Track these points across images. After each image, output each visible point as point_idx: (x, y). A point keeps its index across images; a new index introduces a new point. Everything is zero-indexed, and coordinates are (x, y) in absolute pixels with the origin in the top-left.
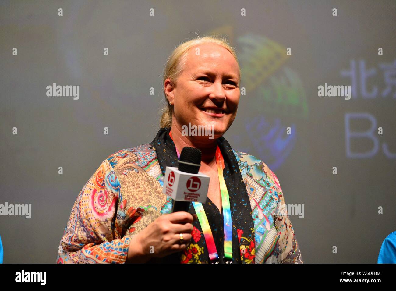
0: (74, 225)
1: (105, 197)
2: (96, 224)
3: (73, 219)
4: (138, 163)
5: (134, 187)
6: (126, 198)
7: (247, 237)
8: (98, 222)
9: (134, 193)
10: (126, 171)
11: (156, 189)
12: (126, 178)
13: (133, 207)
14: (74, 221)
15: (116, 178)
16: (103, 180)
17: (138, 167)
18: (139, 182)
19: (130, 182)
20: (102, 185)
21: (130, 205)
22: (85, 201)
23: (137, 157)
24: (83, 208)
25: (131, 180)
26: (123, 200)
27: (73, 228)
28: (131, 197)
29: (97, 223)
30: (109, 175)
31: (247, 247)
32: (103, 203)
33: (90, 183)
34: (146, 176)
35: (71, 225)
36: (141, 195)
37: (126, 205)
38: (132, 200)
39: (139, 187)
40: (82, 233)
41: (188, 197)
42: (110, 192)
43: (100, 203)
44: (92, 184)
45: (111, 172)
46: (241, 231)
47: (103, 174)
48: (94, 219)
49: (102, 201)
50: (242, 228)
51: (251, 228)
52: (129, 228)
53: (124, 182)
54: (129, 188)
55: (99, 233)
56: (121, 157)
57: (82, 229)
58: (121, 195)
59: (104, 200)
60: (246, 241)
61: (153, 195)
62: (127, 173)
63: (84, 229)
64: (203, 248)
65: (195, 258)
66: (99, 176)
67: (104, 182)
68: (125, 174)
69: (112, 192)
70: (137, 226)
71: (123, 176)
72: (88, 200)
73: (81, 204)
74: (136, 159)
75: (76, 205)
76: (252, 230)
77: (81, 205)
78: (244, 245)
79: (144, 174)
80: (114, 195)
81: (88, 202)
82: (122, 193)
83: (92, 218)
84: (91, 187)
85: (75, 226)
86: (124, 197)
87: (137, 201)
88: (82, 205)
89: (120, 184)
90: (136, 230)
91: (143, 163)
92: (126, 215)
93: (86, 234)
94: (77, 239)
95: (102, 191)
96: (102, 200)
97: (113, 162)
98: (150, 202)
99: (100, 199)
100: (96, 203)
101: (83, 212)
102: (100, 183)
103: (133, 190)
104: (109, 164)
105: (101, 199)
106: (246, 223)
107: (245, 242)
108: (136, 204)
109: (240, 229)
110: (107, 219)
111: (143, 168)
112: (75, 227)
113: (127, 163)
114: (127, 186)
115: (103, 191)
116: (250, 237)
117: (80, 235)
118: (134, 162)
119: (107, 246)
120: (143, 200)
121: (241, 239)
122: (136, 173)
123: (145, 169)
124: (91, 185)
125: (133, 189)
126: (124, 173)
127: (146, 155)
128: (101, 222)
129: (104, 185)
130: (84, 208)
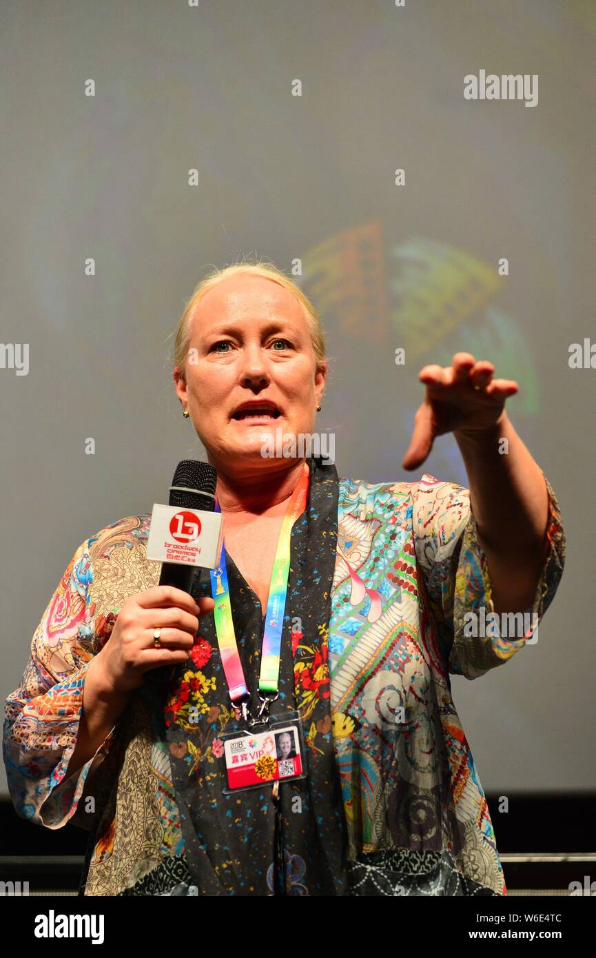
1: (65, 605)
2: (45, 657)
4: (137, 531)
5: (115, 578)
6: (96, 601)
7: (309, 646)
10: (110, 550)
11: (151, 574)
12: (106, 563)
13: (103, 614)
15: (87, 566)
16: (70, 574)
17: (134, 539)
18: (126, 568)
21: (100, 612)
23: (142, 523)
25: (114, 566)
26: (90, 606)
29: (46, 653)
30: (79, 563)
31: (308, 665)
32: (60, 614)
34: (141, 552)
38: (105, 602)
39: (123, 577)
41: (175, 554)
42: (75, 595)
43: (57, 615)
45: (84, 557)
48: (43, 648)
51: (321, 624)
53: (100, 572)
55: (52, 671)
58: (88, 598)
59: (63, 609)
60: (308, 653)
62: (111, 554)
64: (214, 679)
65: (194, 699)
67: (70, 577)
69: (79, 595)
71: (102, 560)
74: (137, 525)
76: (322, 630)
78: (302, 661)
79: (139, 550)
80: (83, 601)
83: (40, 647)
86: (93, 600)
89: (93, 577)
92: (93, 632)
93: (38, 677)
96: (60, 609)
102: (66, 581)
103: (111, 583)
104: (87, 544)
106: (310, 616)
107: (304, 656)
108: (108, 607)
110: (62, 641)
111: (141, 539)
115: (65, 594)
116: (315, 644)
117: (30, 682)
121: (298, 649)
122: (127, 551)
125: (112, 581)
126: (105, 554)
128: (52, 649)
129: (69, 583)
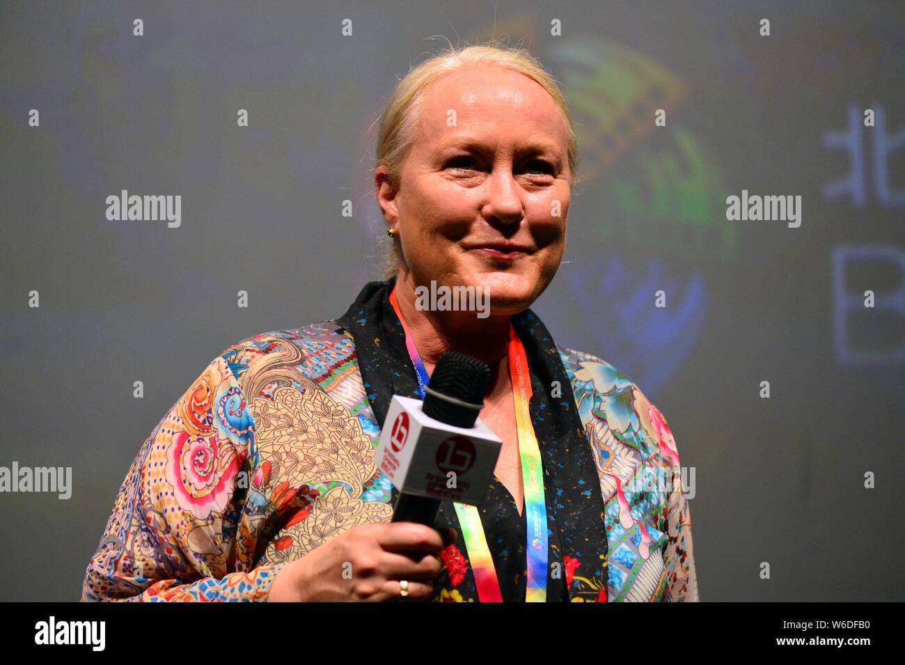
0: (122, 528)
1: (211, 456)
2: (183, 526)
3: (121, 510)
4: (303, 368)
5: (291, 430)
6: (271, 459)
7: (589, 579)
8: (188, 519)
9: (291, 444)
10: (271, 387)
11: (352, 438)
12: (270, 406)
13: (288, 483)
14: (125, 516)
15: (243, 405)
16: (207, 409)
17: (304, 379)
18: (304, 418)
19: (282, 417)
20: (204, 421)
21: (281, 478)
22: (156, 464)
23: (302, 353)
24: (149, 483)
25: (284, 411)
26: (261, 464)
27: (122, 535)
28: (284, 456)
29: (185, 523)
30: (224, 398)
31: (588, 601)
32: (205, 470)
33: (172, 418)
34: (325, 403)
35: (114, 525)
36: (309, 451)
37: (269, 476)
38: (287, 465)
39: (306, 431)
40: (143, 548)
42: (223, 443)
43: (197, 469)
44: (178, 420)
45: (231, 390)
46: (574, 560)
47: (209, 394)
48: (179, 513)
49: (201, 465)
50: (578, 554)
51: (601, 553)
52: (276, 538)
53: (264, 417)
54: (277, 434)
55: (188, 549)
56: (257, 349)
57: (145, 538)
58: (255, 450)
59: (209, 462)
60: (588, 587)
61: (341, 452)
62: (274, 393)
63: (148, 538)
66: (196, 399)
67: (210, 415)
68: (267, 396)
69: (231, 443)
70: (297, 533)
71: (262, 400)
72: (164, 461)
73: (146, 471)
74: (298, 357)
75: (133, 475)
76: (604, 561)
77: (147, 475)
78: (581, 595)
79: (318, 397)
80: (236, 450)
81: (164, 465)
82: (259, 446)
83: (173, 510)
84: (173, 426)
85: (126, 529)
86: (265, 456)
87: (300, 467)
88: (149, 474)
89: (254, 422)
90: (295, 543)
91: (316, 368)
92: (270, 503)
93: (154, 551)
94: (129, 565)
95: (203, 440)
96: (202, 461)
97: (236, 362)
98: (333, 470)
99: (197, 458)
100: (185, 468)
101: (149, 492)
102: (199, 417)
103: (288, 437)
104: (226, 368)
105: (201, 459)
106: (587, 540)
107: (583, 590)
108: (295, 474)
109: (572, 557)
110: (213, 514)
111: (316, 381)
112: (127, 533)
113: (275, 367)
114: (272, 427)
115: (207, 439)
116: (598, 578)
117: (139, 553)
118: (293, 365)
119: (209, 589)
120: (314, 464)
121: (574, 581)
122: (298, 394)
123: (323, 384)
124: (174, 421)
125: (289, 434)
126: (266, 392)
127: (327, 348)
128: (196, 521)
129: (211, 423)
130: (152, 483)
